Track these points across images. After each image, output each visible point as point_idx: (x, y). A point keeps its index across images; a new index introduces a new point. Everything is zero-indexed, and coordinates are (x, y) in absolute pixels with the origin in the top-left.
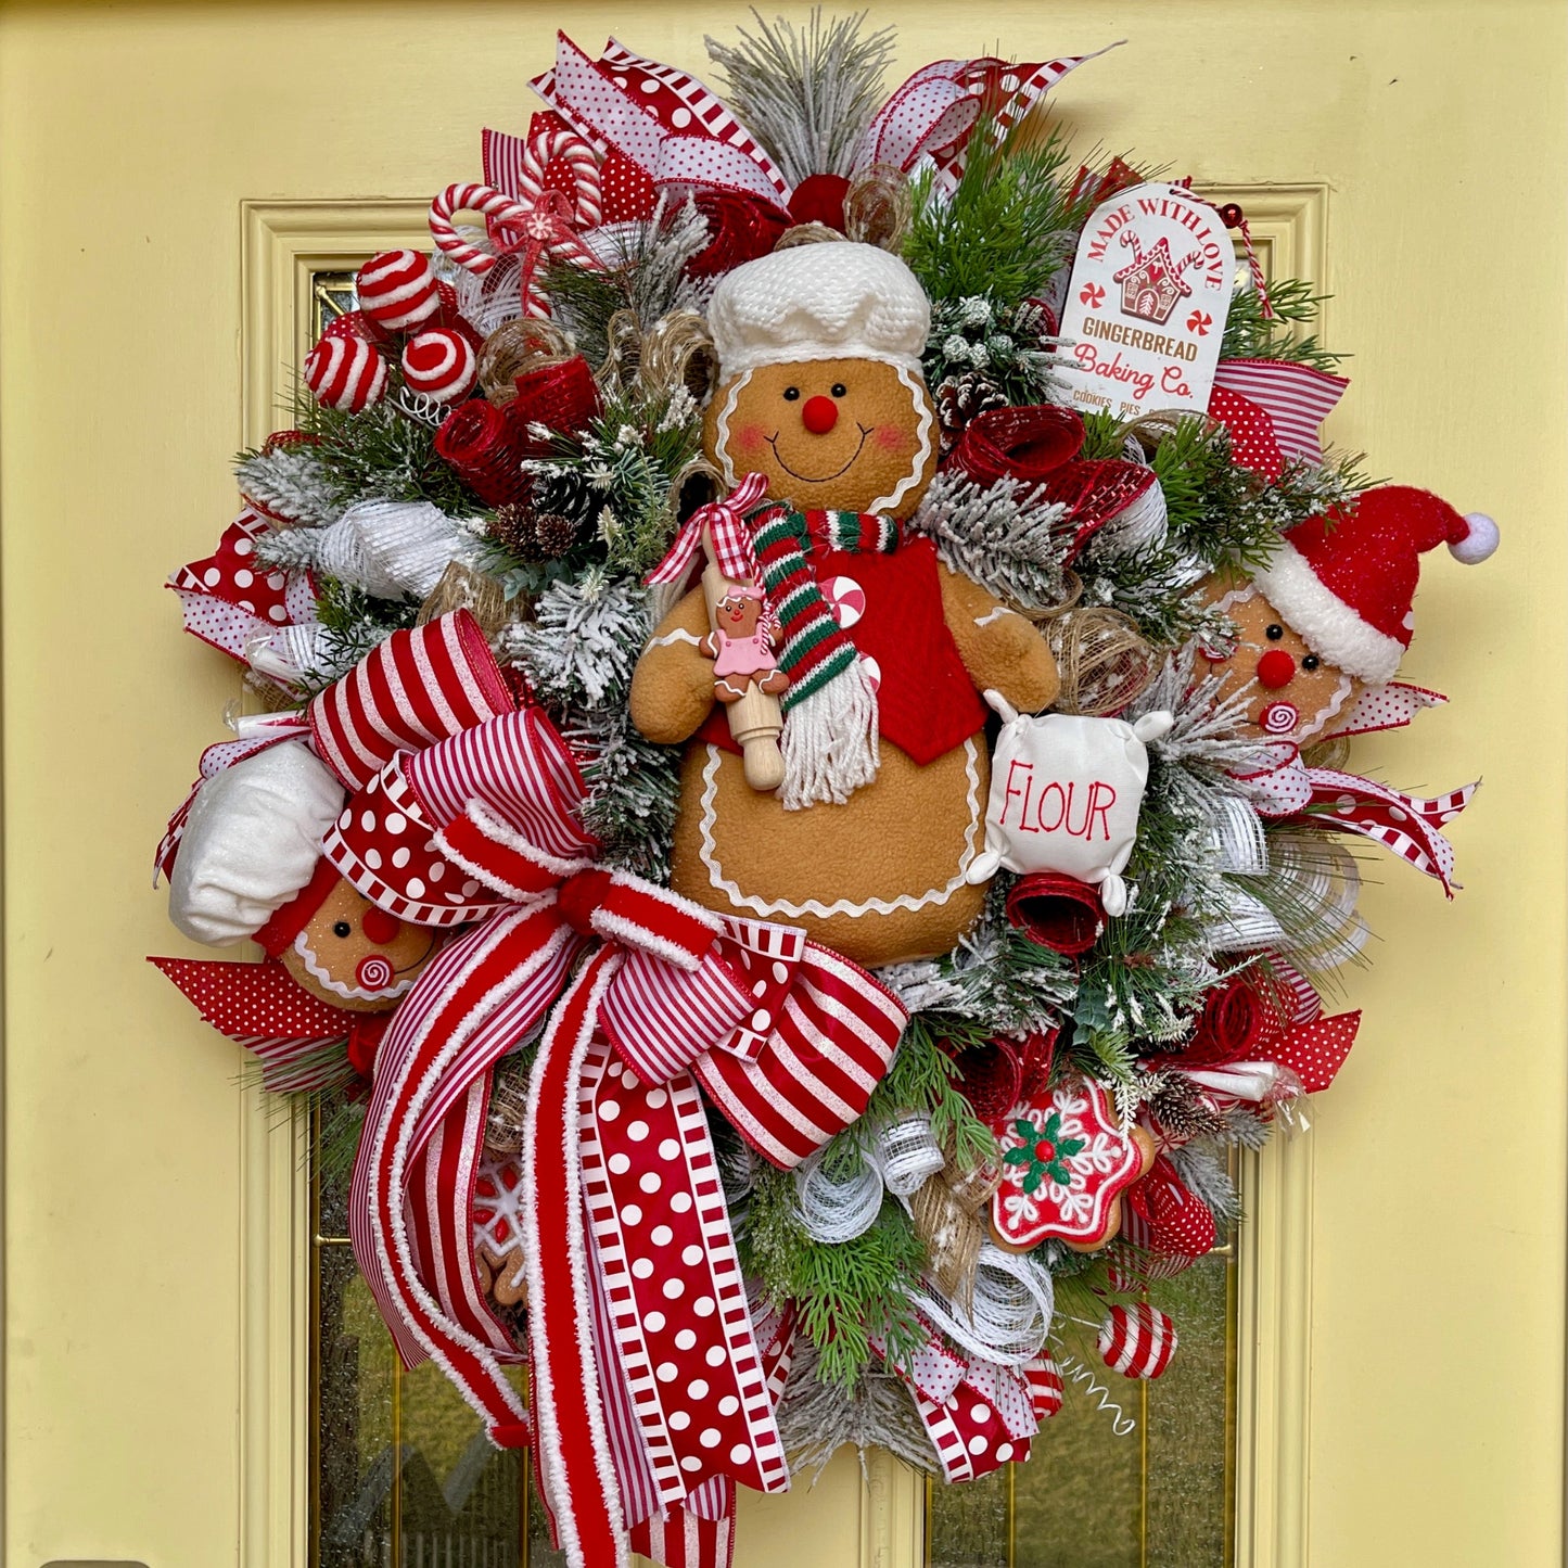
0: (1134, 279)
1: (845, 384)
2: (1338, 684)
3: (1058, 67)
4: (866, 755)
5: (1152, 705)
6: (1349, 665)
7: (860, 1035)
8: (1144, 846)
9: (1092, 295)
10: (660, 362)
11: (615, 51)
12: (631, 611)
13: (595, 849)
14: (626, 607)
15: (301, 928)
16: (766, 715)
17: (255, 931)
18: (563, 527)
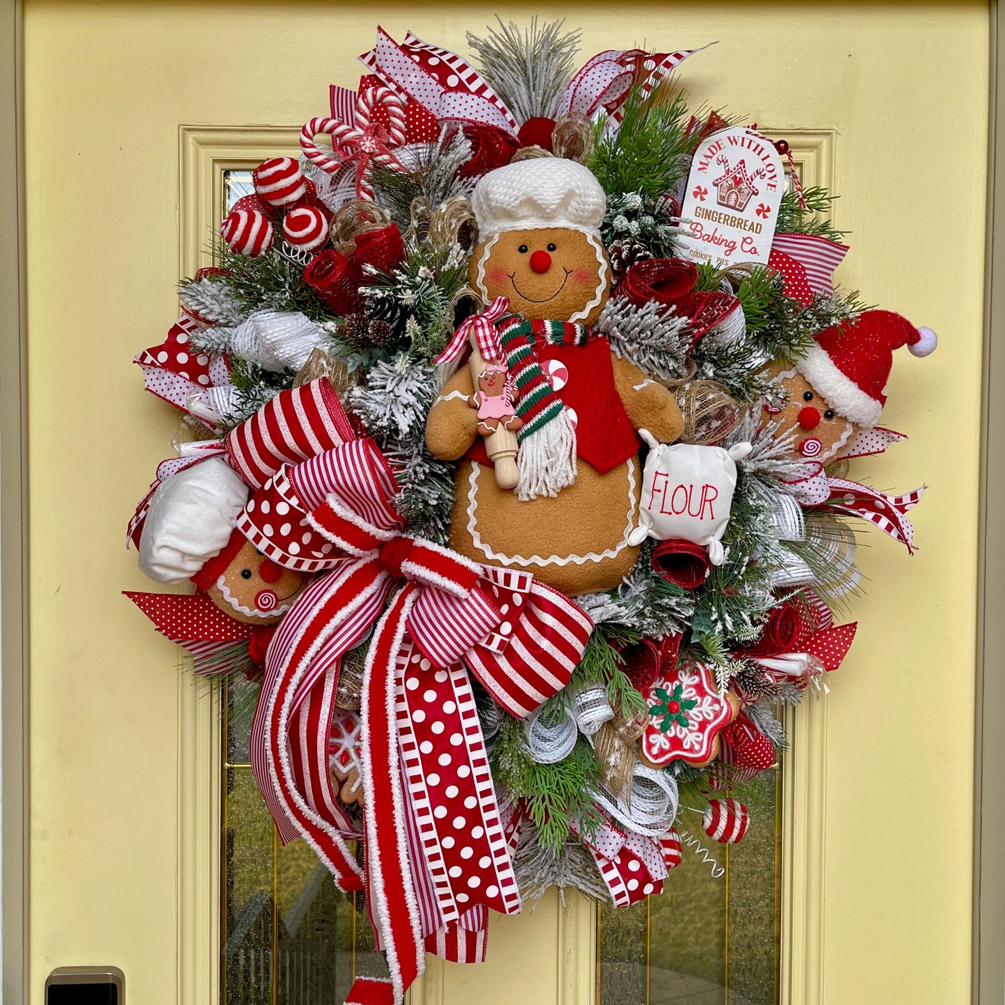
0: (725, 184)
1: (554, 243)
2: (845, 427)
3: (678, 56)
4: (569, 468)
5: (737, 438)
6: (852, 416)
7: (565, 637)
8: (734, 523)
9: (700, 193)
10: (443, 229)
11: (411, 40)
12: (425, 380)
13: (402, 525)
14: (422, 377)
15: (221, 573)
16: (508, 442)
17: (193, 575)
18: (385, 328)
